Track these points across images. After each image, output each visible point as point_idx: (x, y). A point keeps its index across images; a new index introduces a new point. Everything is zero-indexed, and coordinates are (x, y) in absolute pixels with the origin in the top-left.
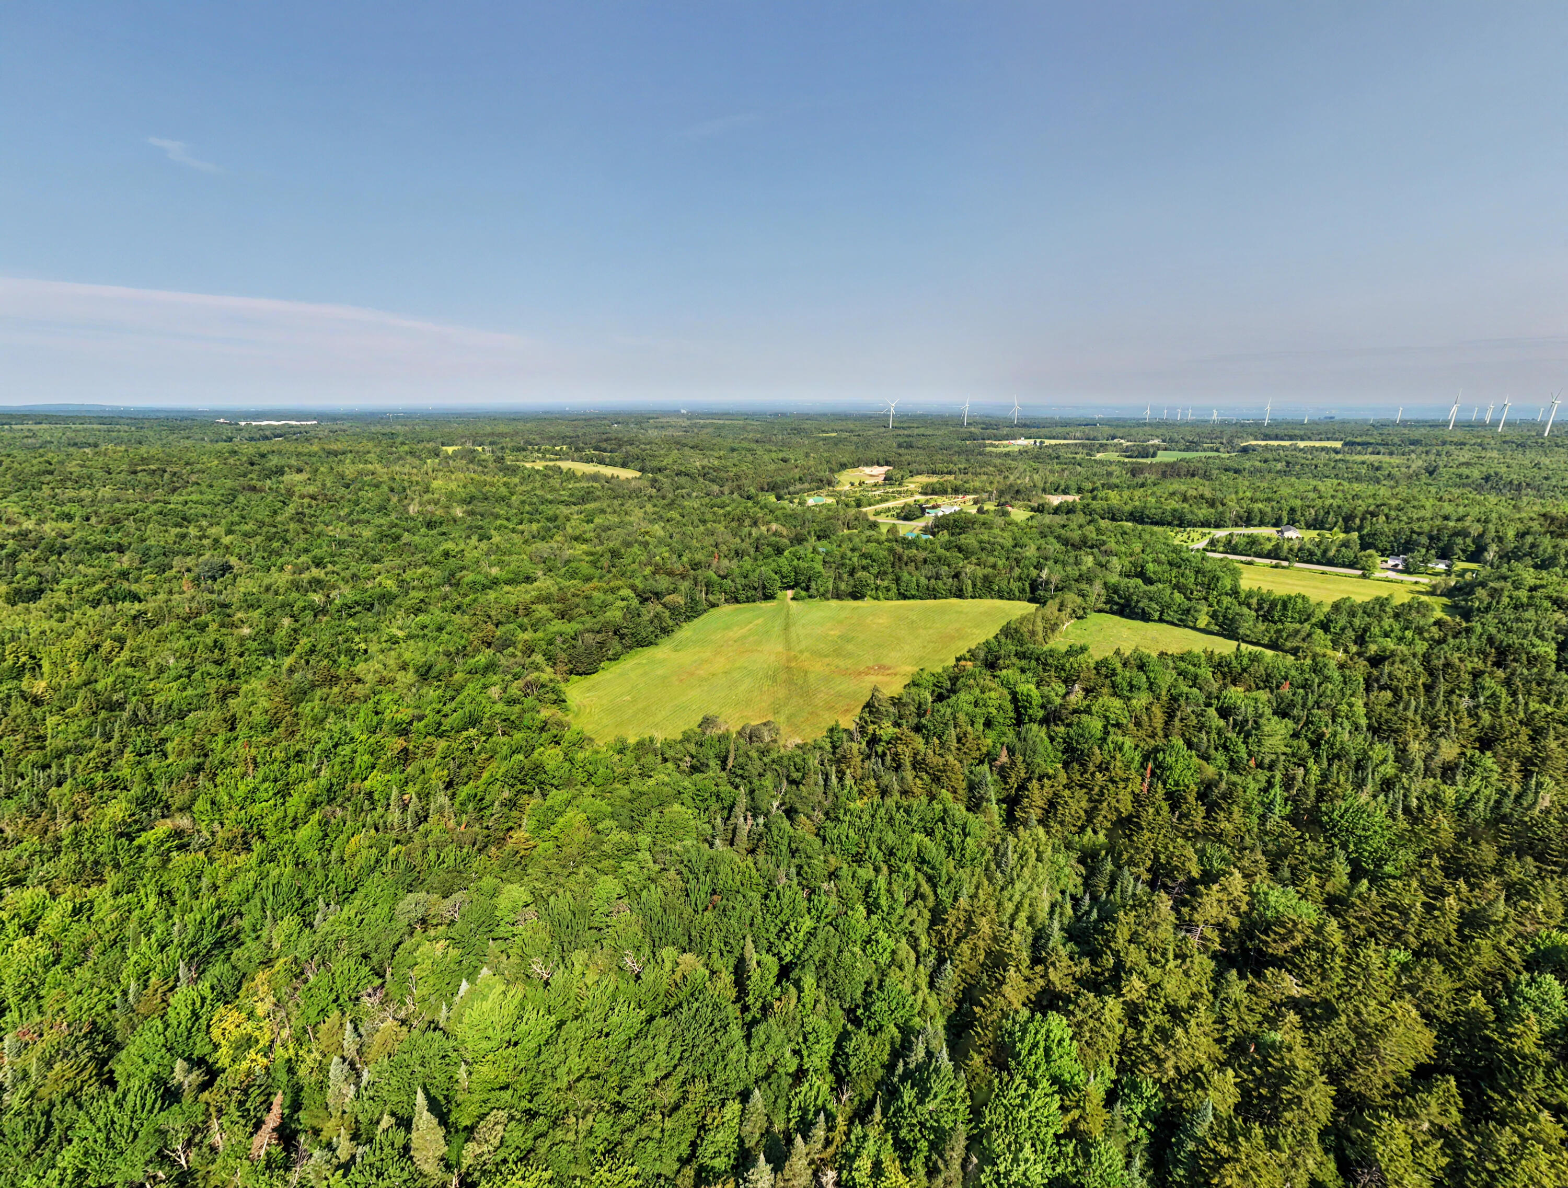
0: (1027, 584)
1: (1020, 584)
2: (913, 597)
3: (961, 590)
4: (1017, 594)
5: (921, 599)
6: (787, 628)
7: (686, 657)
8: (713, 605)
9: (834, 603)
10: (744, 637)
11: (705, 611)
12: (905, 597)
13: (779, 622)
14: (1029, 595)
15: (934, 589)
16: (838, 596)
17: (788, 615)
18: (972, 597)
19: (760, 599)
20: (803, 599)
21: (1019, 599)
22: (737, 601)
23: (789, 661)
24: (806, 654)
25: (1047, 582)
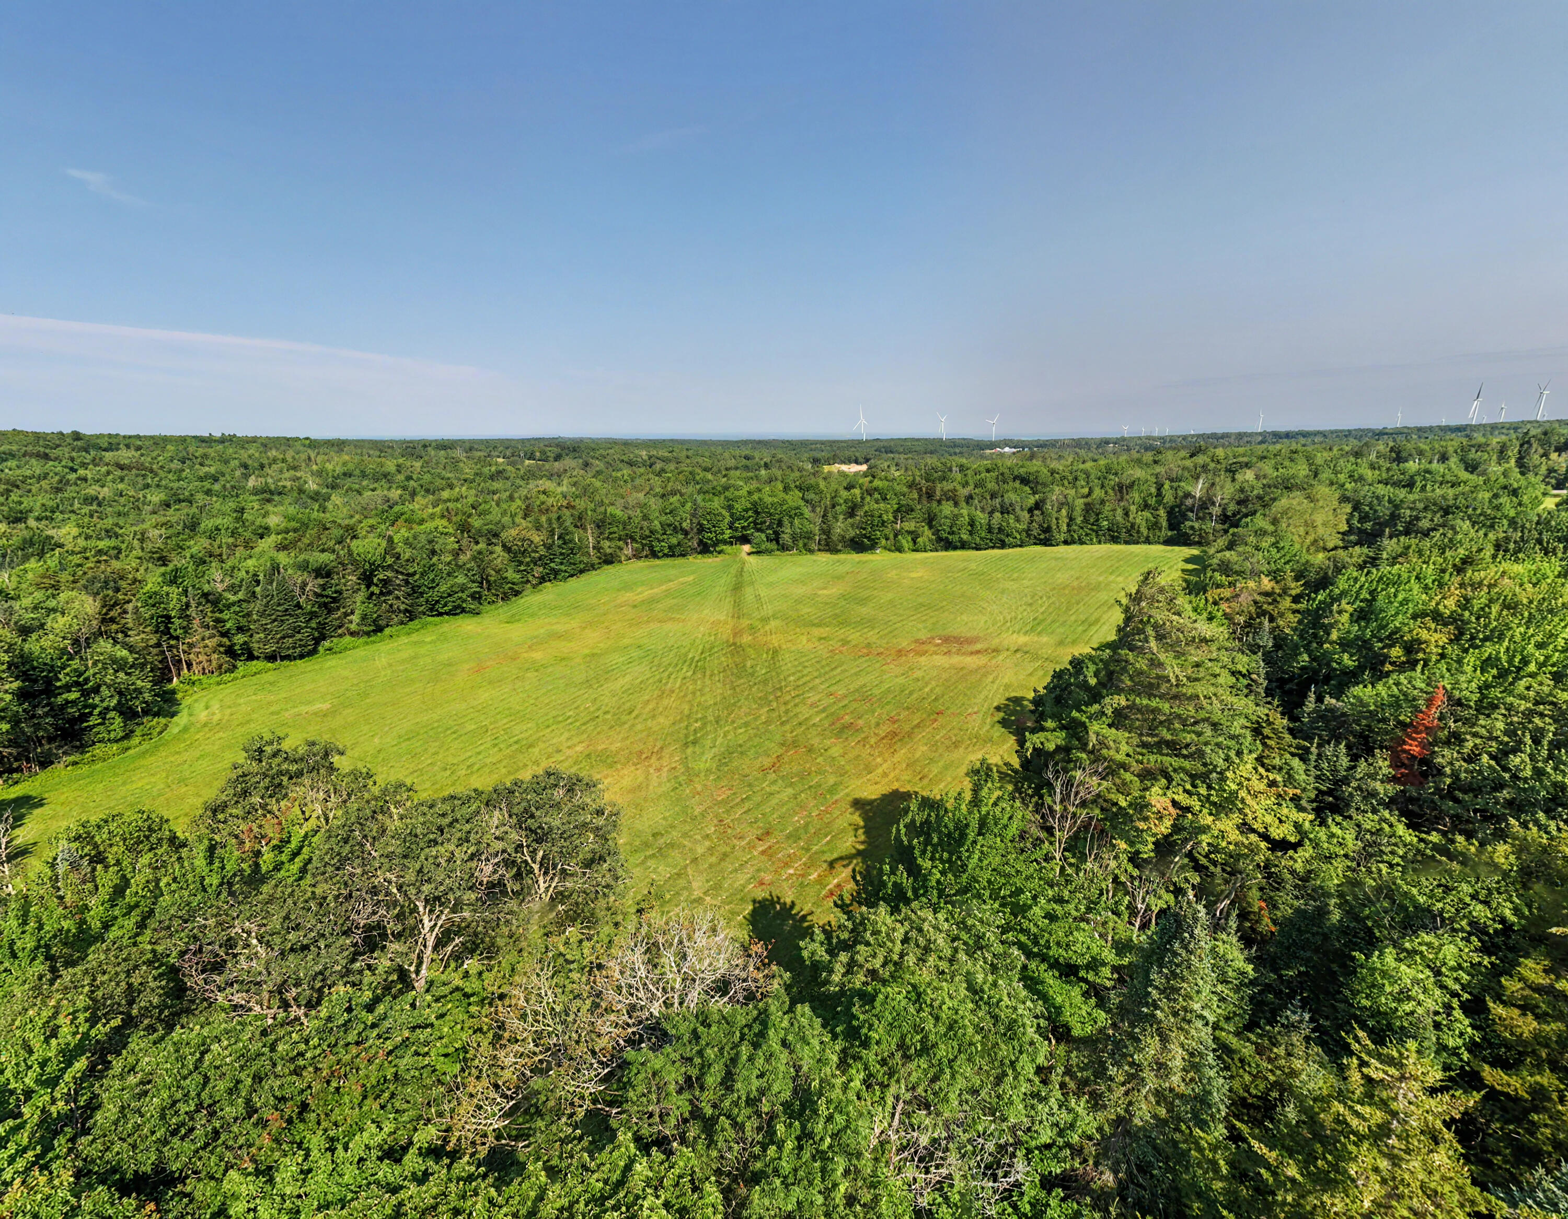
0: (1162, 512)
1: (1147, 514)
2: (963, 546)
3: (1048, 530)
4: (1145, 532)
5: (978, 548)
6: (737, 588)
7: (517, 632)
8: (609, 560)
9: (824, 558)
10: (653, 601)
11: (593, 567)
12: (949, 545)
13: (725, 581)
14: (1166, 533)
15: (1000, 530)
16: (829, 547)
17: (741, 571)
18: (1066, 543)
19: (694, 550)
20: (769, 552)
21: (1148, 541)
22: (654, 555)
23: (737, 633)
24: (773, 624)
25: (1205, 504)
